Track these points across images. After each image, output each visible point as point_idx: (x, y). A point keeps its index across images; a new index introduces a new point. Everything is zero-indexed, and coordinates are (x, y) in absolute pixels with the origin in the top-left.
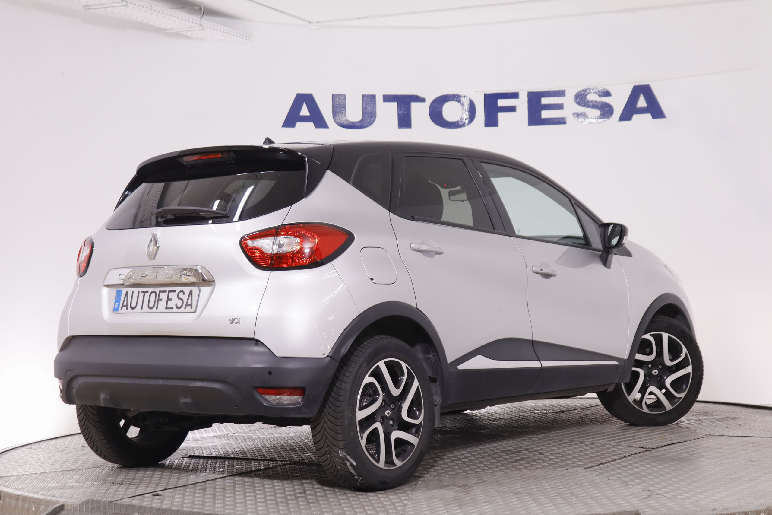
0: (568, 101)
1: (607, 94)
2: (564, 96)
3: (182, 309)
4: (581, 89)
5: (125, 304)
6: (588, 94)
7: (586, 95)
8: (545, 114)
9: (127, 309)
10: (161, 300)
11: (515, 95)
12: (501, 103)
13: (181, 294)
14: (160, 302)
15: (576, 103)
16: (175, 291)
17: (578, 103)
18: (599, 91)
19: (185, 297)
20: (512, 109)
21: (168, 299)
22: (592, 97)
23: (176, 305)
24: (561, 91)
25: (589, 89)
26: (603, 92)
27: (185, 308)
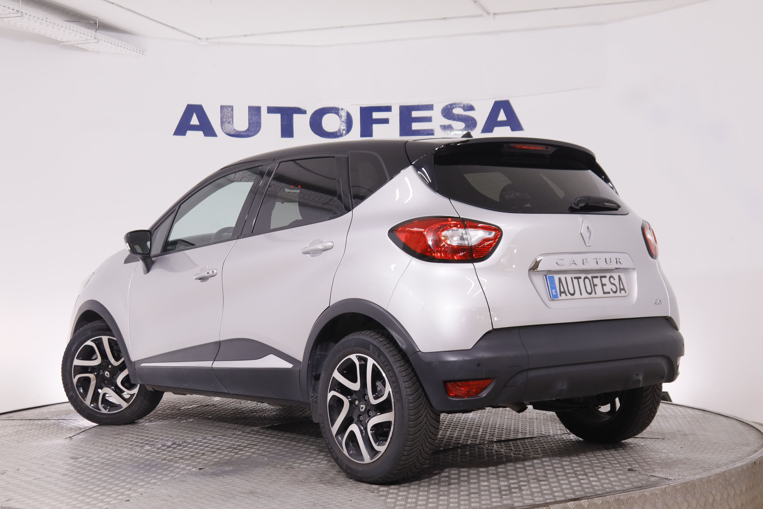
0: (436, 114)
1: (471, 108)
2: (433, 110)
3: (618, 294)
4: (447, 104)
5: (562, 290)
6: (454, 108)
7: (452, 109)
8: (415, 126)
9: (566, 295)
10: (596, 285)
11: (388, 109)
12: (376, 115)
13: (612, 279)
14: (596, 287)
15: (443, 116)
16: (605, 277)
17: (445, 116)
18: (464, 106)
19: (616, 282)
20: (385, 121)
21: (603, 285)
22: (457, 111)
23: (611, 289)
24: (429, 105)
25: (455, 104)
26: (468, 106)
27: (620, 292)
